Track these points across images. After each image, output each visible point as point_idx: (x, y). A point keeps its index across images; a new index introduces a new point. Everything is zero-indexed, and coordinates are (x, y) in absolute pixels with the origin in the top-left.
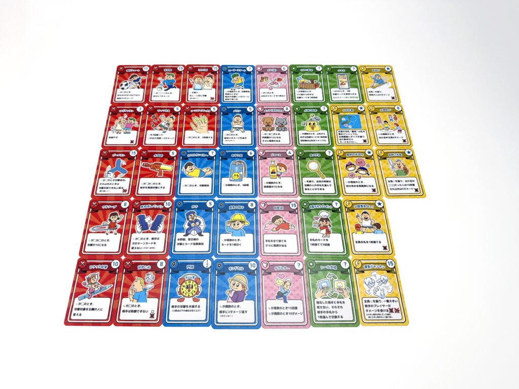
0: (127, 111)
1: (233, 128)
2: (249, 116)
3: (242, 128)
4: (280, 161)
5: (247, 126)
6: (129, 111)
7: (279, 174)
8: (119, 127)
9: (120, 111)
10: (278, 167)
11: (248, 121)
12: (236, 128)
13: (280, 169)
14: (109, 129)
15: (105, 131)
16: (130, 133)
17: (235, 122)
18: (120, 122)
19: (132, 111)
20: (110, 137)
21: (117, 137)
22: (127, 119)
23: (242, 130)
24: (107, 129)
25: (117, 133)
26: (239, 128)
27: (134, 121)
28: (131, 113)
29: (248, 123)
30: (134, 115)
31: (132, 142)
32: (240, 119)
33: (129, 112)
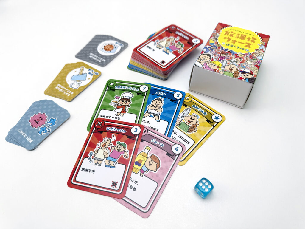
0: (118, 130)
1: (147, 112)
2: (173, 103)
3: (158, 116)
4: (157, 153)
5: (166, 115)
6: (120, 131)
7: (144, 169)
8: (101, 154)
9: (108, 129)
10: (150, 159)
11: (169, 109)
12: (150, 113)
13: (150, 164)
14: (86, 156)
15: (80, 157)
16: (114, 167)
17: (153, 106)
18: (104, 145)
19: (124, 131)
20: (83, 170)
21: (94, 172)
22: (114, 143)
23: (157, 118)
24: (83, 155)
25: (96, 164)
26: (155, 115)
27: (124, 148)
28: (122, 134)
29: (169, 112)
30: (126, 137)
31: (114, 184)
32: (160, 104)
33: (119, 133)
